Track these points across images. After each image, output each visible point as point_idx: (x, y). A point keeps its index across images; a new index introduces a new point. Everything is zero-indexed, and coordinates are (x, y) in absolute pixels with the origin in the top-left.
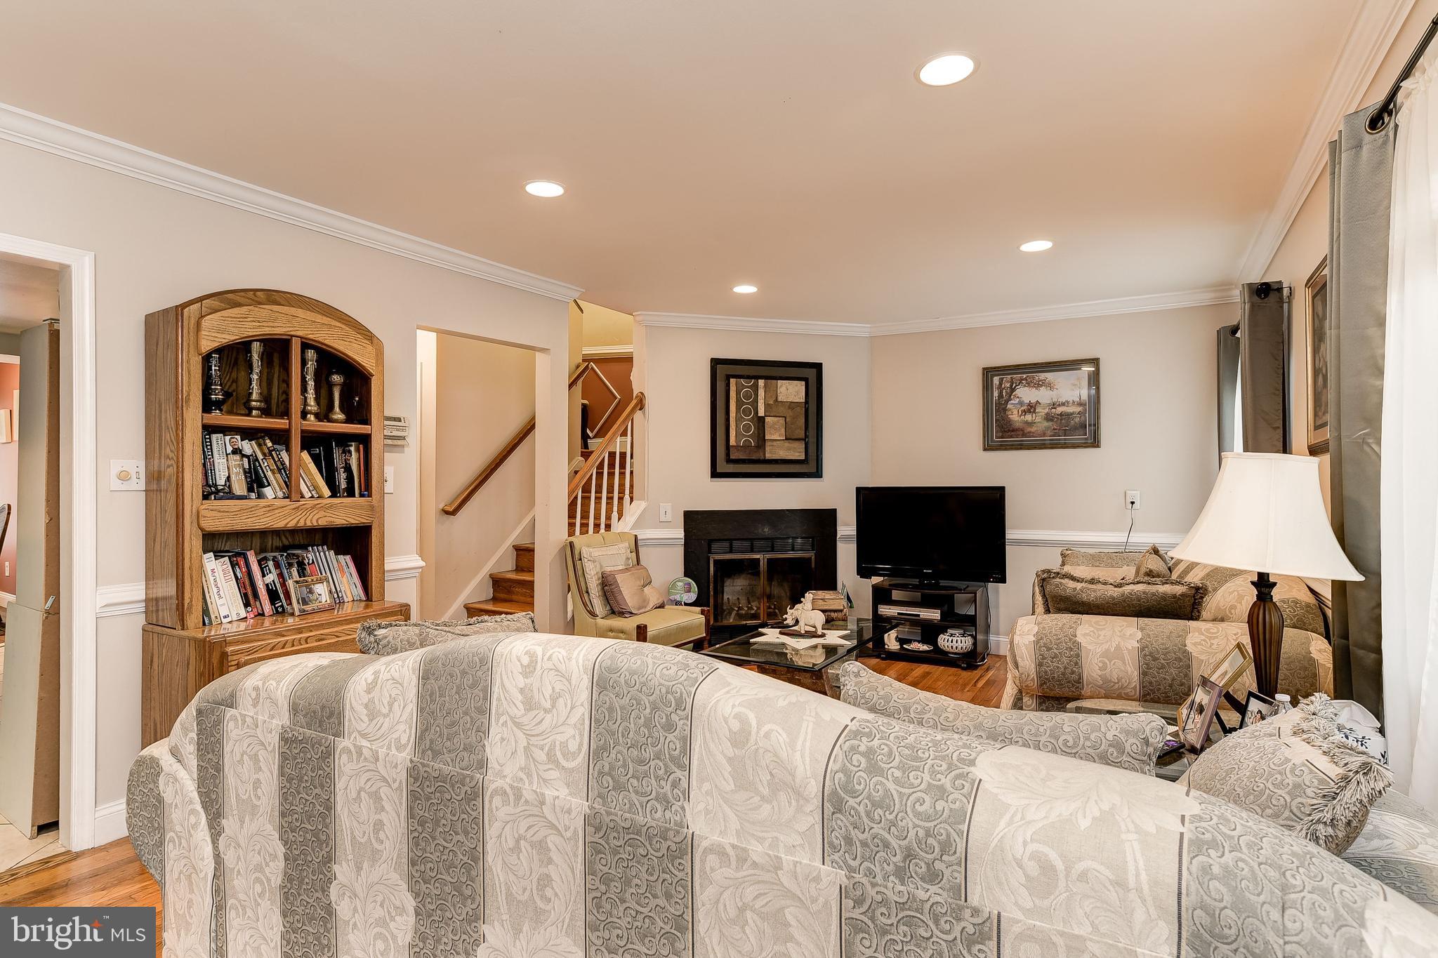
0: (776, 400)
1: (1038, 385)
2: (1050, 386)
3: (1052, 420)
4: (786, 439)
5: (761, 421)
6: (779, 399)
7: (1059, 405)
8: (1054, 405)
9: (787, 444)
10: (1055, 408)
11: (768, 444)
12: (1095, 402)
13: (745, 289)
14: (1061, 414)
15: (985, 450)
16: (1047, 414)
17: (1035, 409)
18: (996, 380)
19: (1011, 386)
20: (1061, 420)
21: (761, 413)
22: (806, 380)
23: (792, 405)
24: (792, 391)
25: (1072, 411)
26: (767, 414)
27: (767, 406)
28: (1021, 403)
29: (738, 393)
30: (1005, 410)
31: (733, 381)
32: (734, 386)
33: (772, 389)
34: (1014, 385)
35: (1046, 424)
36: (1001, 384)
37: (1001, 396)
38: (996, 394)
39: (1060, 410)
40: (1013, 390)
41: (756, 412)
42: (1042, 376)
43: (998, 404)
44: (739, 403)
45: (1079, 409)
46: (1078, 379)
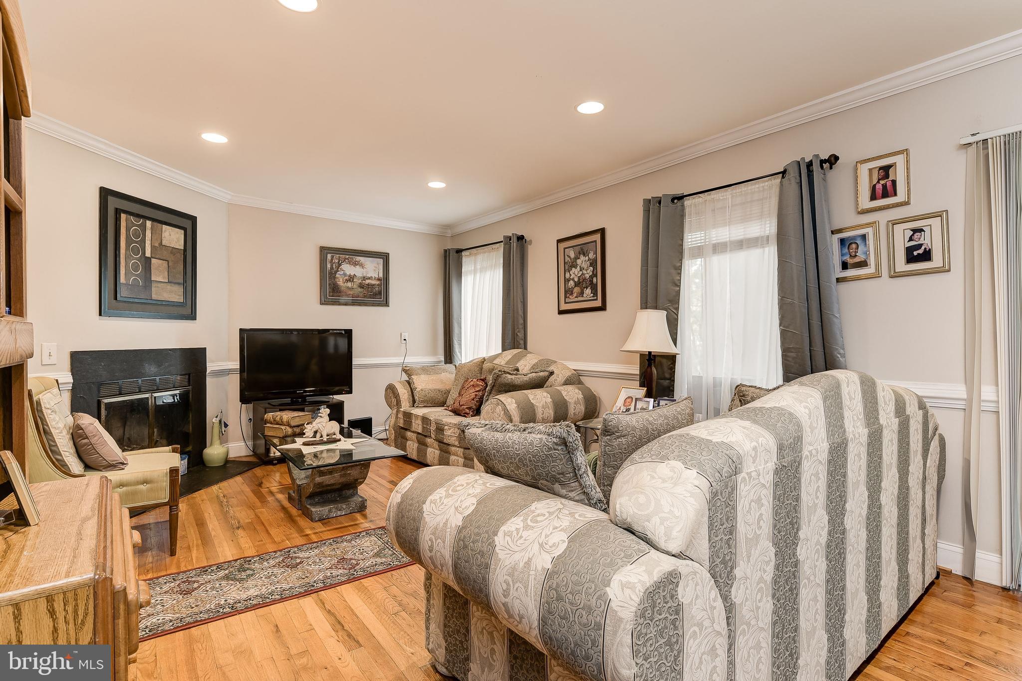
0: (161, 244)
1: (356, 264)
2: (362, 266)
3: (363, 288)
4: (169, 282)
5: (148, 261)
6: (163, 244)
7: (367, 279)
8: (364, 278)
9: (169, 287)
10: (365, 280)
11: (154, 285)
12: (385, 280)
13: (214, 138)
14: (368, 285)
15: (321, 304)
16: (360, 283)
17: (353, 280)
18: (329, 256)
19: (339, 262)
20: (368, 288)
21: (148, 254)
22: (185, 229)
23: (174, 251)
24: (174, 237)
25: (374, 283)
26: (153, 256)
27: (153, 248)
28: (345, 275)
29: (128, 230)
30: (335, 278)
31: (123, 216)
32: (124, 221)
33: (157, 232)
34: (341, 262)
35: (360, 290)
36: (332, 260)
37: (332, 268)
38: (329, 266)
39: (368, 281)
40: (340, 265)
41: (144, 253)
42: (358, 258)
43: (330, 273)
44: (129, 241)
45: (378, 282)
46: (378, 264)
